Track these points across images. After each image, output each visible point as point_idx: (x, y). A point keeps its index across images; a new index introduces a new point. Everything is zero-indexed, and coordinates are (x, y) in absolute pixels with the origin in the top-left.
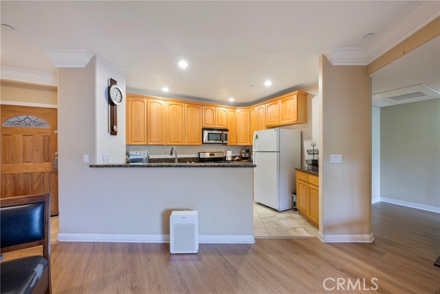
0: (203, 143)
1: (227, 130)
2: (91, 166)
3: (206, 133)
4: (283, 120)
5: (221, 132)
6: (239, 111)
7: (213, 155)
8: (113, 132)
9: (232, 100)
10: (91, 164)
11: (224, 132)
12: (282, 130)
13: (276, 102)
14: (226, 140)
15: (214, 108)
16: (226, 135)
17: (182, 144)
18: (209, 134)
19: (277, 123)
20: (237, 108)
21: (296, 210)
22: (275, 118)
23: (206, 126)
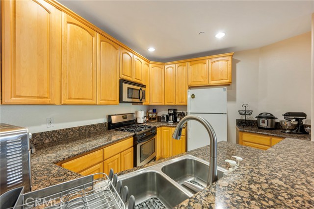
1: (144, 86)
3: (125, 86)
4: (212, 80)
5: (139, 88)
7: (126, 118)
9: (151, 50)
11: (143, 89)
13: (204, 61)
15: (131, 54)
16: (144, 92)
17: (94, 102)
18: (129, 89)
20: (151, 62)
22: (202, 77)
23: (124, 77)
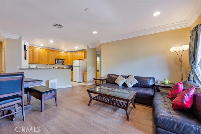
0: (55, 64)
1: (64, 60)
2: (20, 69)
5: (62, 60)
6: (68, 53)
8: (26, 59)
9: (66, 50)
10: (20, 68)
12: (80, 61)
14: (64, 63)
15: (59, 52)
16: (64, 61)
19: (79, 58)
21: (84, 82)
23: (56, 58)
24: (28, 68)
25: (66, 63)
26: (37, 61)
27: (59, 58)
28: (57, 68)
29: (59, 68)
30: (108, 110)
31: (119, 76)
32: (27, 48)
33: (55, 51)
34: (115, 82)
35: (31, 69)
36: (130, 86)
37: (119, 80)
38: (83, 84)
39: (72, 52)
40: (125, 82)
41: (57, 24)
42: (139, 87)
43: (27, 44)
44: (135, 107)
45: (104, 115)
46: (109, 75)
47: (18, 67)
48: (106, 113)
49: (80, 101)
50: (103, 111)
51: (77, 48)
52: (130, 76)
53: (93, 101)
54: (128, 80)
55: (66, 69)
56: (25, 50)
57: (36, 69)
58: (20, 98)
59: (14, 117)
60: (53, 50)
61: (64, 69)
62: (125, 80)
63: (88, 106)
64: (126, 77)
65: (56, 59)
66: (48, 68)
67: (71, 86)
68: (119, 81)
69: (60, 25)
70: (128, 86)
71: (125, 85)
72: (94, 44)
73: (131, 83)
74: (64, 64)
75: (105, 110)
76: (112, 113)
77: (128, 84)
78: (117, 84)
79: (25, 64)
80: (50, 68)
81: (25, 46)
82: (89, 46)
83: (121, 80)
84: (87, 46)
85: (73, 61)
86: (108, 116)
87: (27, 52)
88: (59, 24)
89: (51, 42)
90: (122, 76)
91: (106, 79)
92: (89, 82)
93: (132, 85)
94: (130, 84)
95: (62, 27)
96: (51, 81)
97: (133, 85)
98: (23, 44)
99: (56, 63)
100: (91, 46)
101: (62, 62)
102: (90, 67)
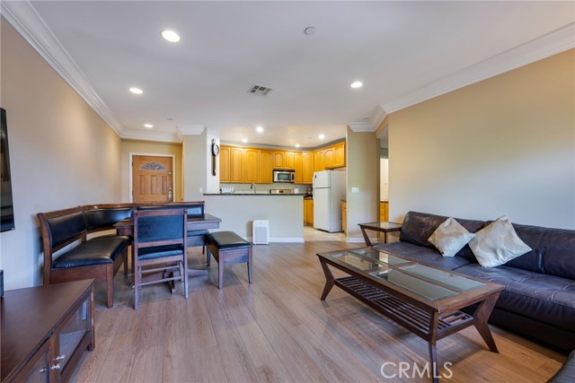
0: (274, 182)
2: (203, 194)
3: (276, 173)
4: (336, 163)
5: (289, 173)
6: (305, 154)
8: (214, 174)
9: (298, 146)
12: (332, 171)
14: (293, 179)
19: (332, 166)
20: (303, 152)
21: (343, 232)
22: (331, 161)
23: (276, 168)
24: (219, 192)
25: (297, 179)
26: (236, 178)
27: (282, 168)
28: (278, 192)
29: (282, 193)
30: (376, 327)
31: (447, 222)
32: (216, 152)
33: (274, 151)
34: (430, 239)
35: (225, 194)
36: (489, 260)
37: (443, 235)
38: (338, 237)
39: (312, 149)
40: (467, 246)
41: (256, 87)
42: (538, 271)
43: (217, 143)
44: (493, 348)
45: (354, 337)
46: (411, 214)
47: (201, 191)
48: (366, 336)
49: (307, 281)
50: (358, 325)
51: (322, 138)
52: (493, 224)
53: (335, 289)
54: (483, 240)
55: (298, 195)
56: (214, 155)
57: (233, 194)
58: (180, 251)
59: (173, 286)
60: (269, 149)
61: (294, 195)
62: (467, 237)
63: (319, 301)
64: (476, 226)
65: (275, 170)
66: (253, 192)
67: (301, 240)
68: (443, 240)
69: (262, 89)
70: (480, 260)
71: (467, 257)
72: (367, 119)
73: (495, 252)
74: (293, 183)
75: (366, 324)
76: (383, 341)
77: (478, 251)
78: (435, 250)
79: (213, 184)
80: (257, 192)
81: (213, 145)
82: (352, 127)
83: (450, 235)
84: (348, 127)
85: (315, 173)
86: (365, 347)
87: (218, 158)
88: (260, 85)
89: (260, 129)
90: (457, 220)
91: (400, 229)
92: (353, 234)
93: (497, 257)
94: (491, 255)
95: (269, 90)
96: (256, 224)
97: (503, 260)
98: (209, 143)
99: (276, 179)
100: (358, 128)
101: (290, 176)
102: (355, 190)
